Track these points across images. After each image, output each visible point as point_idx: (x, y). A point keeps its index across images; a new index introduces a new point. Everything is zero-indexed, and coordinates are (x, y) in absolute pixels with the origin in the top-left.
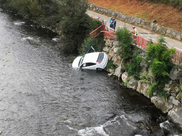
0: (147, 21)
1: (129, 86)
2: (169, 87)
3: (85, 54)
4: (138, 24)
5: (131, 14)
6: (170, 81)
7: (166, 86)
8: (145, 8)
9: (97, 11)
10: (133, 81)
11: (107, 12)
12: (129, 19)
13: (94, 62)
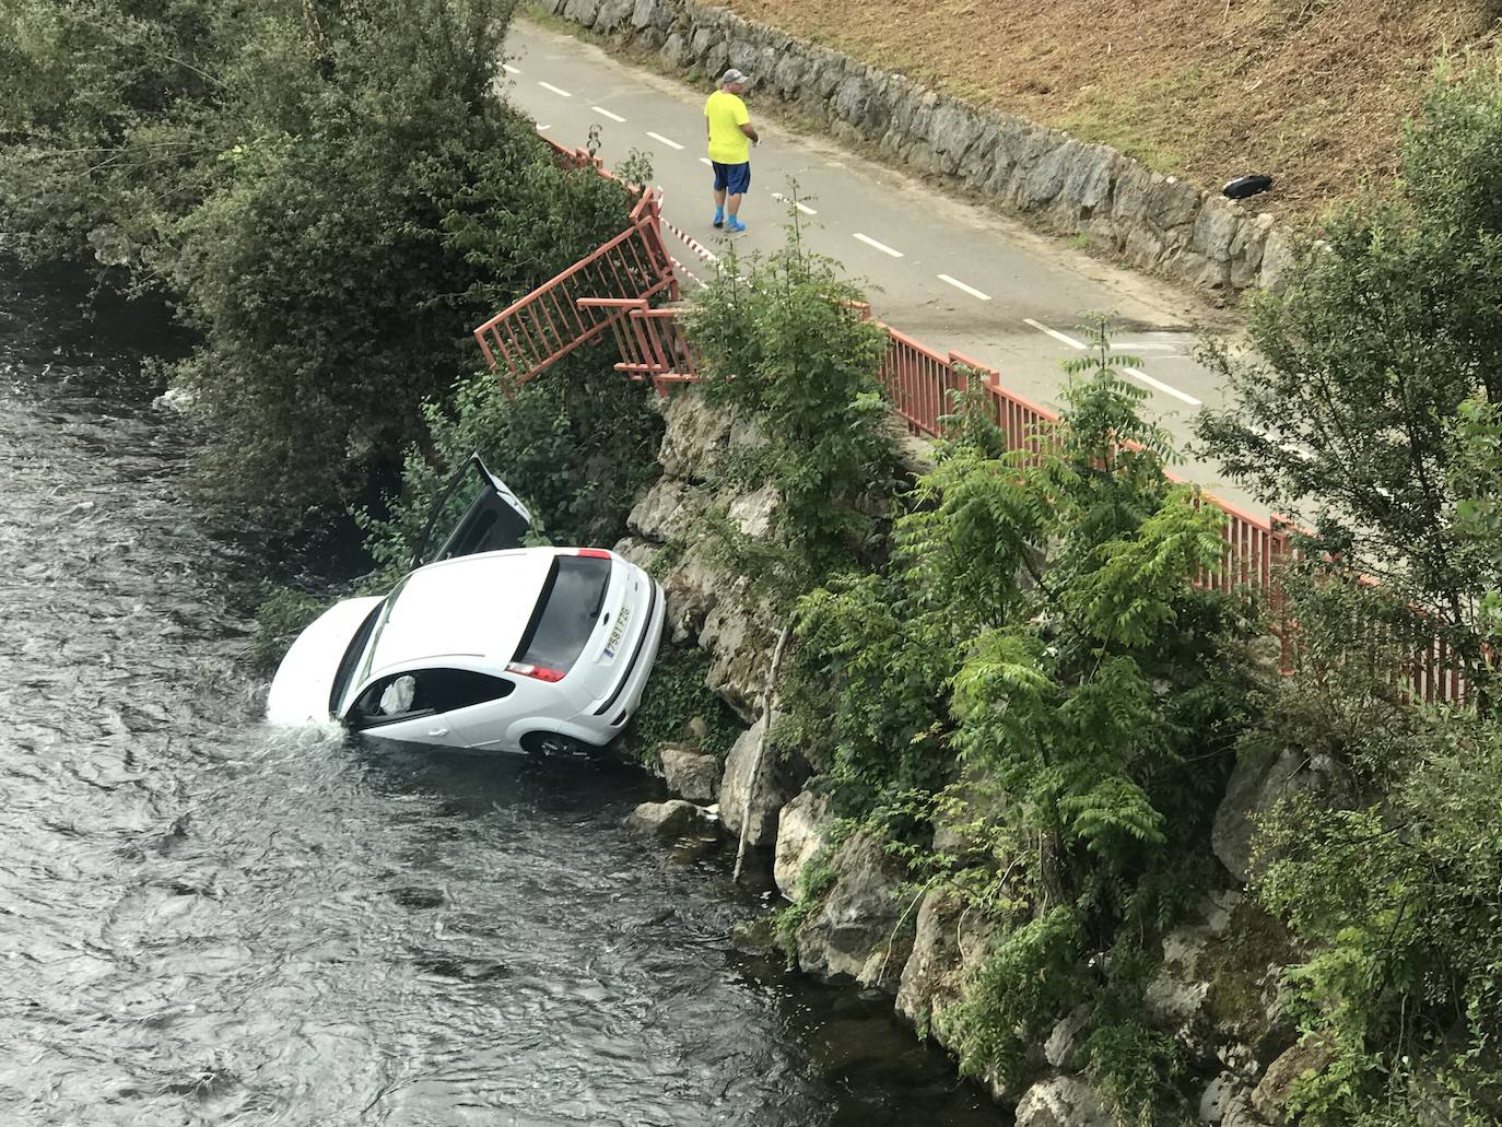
0: (1171, 180)
1: (816, 954)
2: (1202, 973)
3: (417, 565)
4: (1087, 213)
5: (1031, 98)
6: (1214, 893)
7: (1169, 955)
8: (1195, 27)
9: (694, 70)
10: (868, 890)
11: (791, 79)
12: (1002, 162)
13: (494, 660)
